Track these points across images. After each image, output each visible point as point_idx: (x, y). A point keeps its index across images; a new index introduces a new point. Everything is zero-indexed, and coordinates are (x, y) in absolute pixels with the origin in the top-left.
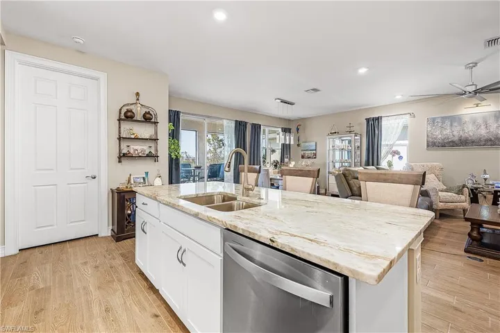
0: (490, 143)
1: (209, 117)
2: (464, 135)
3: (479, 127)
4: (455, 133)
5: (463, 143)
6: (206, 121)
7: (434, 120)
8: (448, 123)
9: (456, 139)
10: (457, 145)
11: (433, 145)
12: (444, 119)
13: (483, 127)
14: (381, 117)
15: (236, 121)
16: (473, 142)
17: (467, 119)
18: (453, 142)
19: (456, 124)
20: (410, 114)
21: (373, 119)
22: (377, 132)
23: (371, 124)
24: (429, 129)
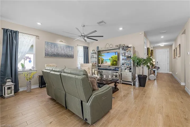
0: (64, 56)
2: (58, 52)
3: (62, 49)
5: (58, 55)
7: (48, 43)
8: (53, 46)
14: (18, 32)
18: (55, 54)
19: (56, 47)
20: (37, 36)
21: (11, 31)
22: (15, 42)
23: (10, 34)
24: (46, 47)
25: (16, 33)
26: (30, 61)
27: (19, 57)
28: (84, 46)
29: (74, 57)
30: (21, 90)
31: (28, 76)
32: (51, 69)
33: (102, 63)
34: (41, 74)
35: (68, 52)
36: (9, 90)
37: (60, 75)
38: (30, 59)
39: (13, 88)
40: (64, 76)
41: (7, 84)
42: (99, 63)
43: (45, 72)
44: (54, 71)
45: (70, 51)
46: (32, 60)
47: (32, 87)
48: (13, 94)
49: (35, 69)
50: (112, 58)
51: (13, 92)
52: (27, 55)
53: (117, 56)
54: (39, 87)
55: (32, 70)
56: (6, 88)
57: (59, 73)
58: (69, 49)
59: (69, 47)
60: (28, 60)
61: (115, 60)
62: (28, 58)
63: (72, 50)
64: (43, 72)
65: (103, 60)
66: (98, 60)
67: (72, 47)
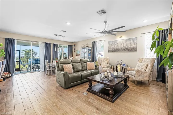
0: (124, 50)
1: (32, 41)
2: (118, 48)
4: (115, 47)
6: (31, 43)
7: (110, 42)
9: (115, 49)
10: (116, 51)
11: (110, 51)
13: (122, 45)
14: (96, 41)
15: (45, 43)
16: (120, 50)
17: (118, 42)
18: (115, 50)
20: (104, 40)
24: (109, 45)
26: (102, 55)
29: (137, 50)
45: (131, 44)
58: (129, 42)
59: (129, 40)
63: (134, 41)
67: (133, 39)
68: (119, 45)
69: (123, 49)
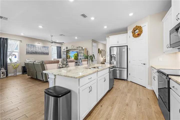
2: (36, 51)
3: (39, 49)
4: (34, 50)
5: (36, 53)
7: (29, 45)
8: (32, 47)
9: (34, 52)
11: (28, 53)
12: (31, 45)
13: (40, 49)
16: (38, 53)
17: (37, 46)
19: (34, 47)
20: (20, 41)
21: (4, 38)
22: (6, 45)
23: (2, 40)
24: (27, 48)
25: (7, 39)
26: (15, 57)
27: (8, 54)
28: (57, 46)
29: (49, 54)
30: (9, 75)
31: (15, 66)
32: (29, 61)
33: (69, 58)
34: (24, 65)
35: (44, 50)
36: (3, 75)
37: (34, 63)
38: (15, 55)
39: (5, 73)
40: (35, 64)
41: (2, 70)
42: (67, 58)
43: (26, 63)
44: (31, 62)
45: (46, 50)
46: (17, 56)
47: (18, 74)
48: (5, 76)
49: (19, 62)
50: (75, 55)
51: (5, 75)
52: (13, 53)
53: (77, 53)
54: (22, 74)
55: (17, 62)
56: (1, 73)
57: (33, 63)
58: (45, 49)
59: (45, 47)
60: (14, 56)
61: (76, 56)
62: (14, 55)
63: (47, 49)
64: (25, 63)
65: (70, 56)
66: (67, 56)
67: (47, 47)
68: (37, 49)
69: (41, 53)
